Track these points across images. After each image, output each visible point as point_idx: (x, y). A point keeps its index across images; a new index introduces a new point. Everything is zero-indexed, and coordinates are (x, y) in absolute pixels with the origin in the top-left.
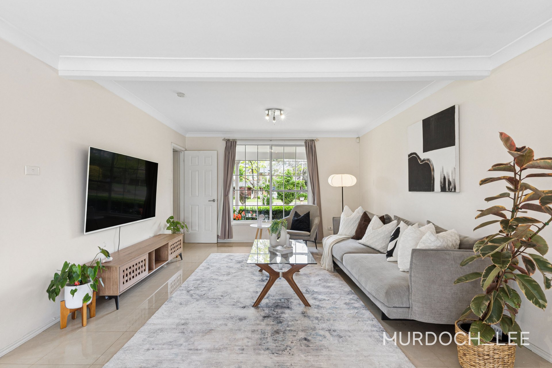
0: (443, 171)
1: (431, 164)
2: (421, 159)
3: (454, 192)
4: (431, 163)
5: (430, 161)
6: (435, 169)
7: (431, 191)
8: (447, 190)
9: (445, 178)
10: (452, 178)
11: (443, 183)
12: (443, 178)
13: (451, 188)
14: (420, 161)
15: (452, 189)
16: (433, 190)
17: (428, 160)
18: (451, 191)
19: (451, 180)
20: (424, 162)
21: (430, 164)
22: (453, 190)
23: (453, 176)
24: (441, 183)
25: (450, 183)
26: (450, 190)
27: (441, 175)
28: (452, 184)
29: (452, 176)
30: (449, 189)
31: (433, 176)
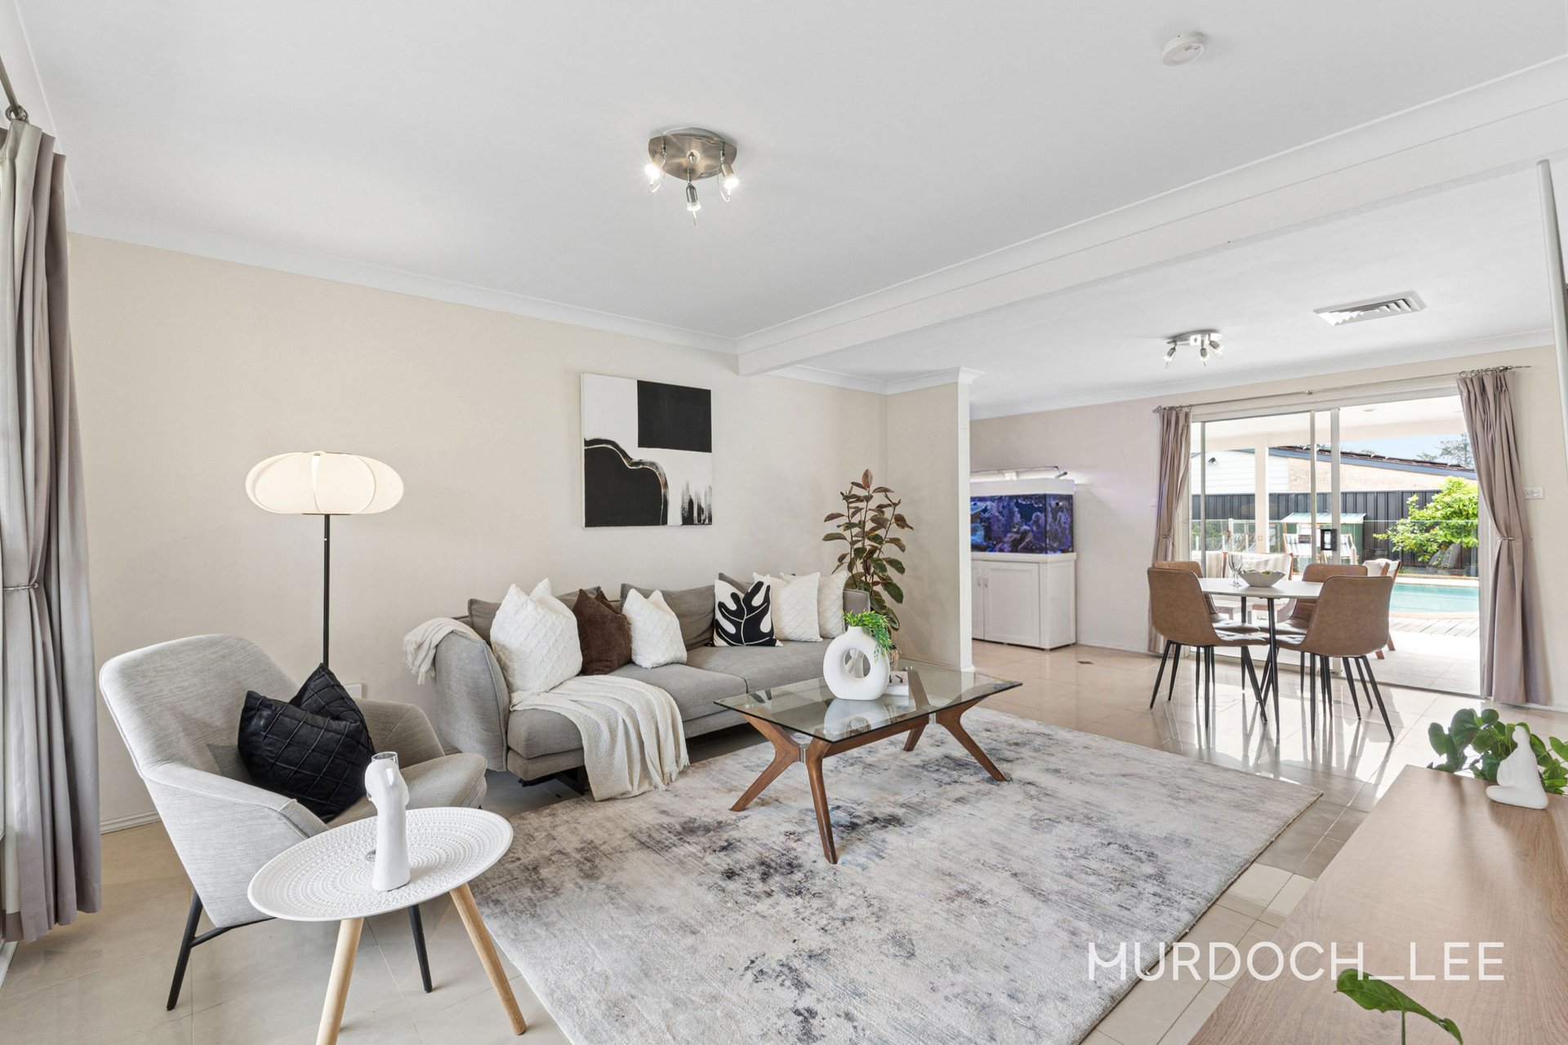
0: (688, 489)
1: (660, 474)
2: (631, 459)
3: (709, 524)
4: (661, 471)
5: (657, 468)
6: (669, 484)
7: (658, 524)
8: (696, 522)
9: (691, 503)
10: (706, 502)
11: (687, 509)
12: (687, 501)
13: (703, 518)
14: (629, 462)
15: (704, 521)
16: (665, 522)
17: (652, 464)
18: (703, 524)
19: (703, 505)
20: (641, 466)
21: (657, 473)
22: (707, 521)
23: (708, 498)
24: (683, 509)
25: (701, 511)
26: (701, 522)
27: (683, 497)
28: (706, 513)
29: (706, 499)
30: (699, 521)
31: (665, 496)
